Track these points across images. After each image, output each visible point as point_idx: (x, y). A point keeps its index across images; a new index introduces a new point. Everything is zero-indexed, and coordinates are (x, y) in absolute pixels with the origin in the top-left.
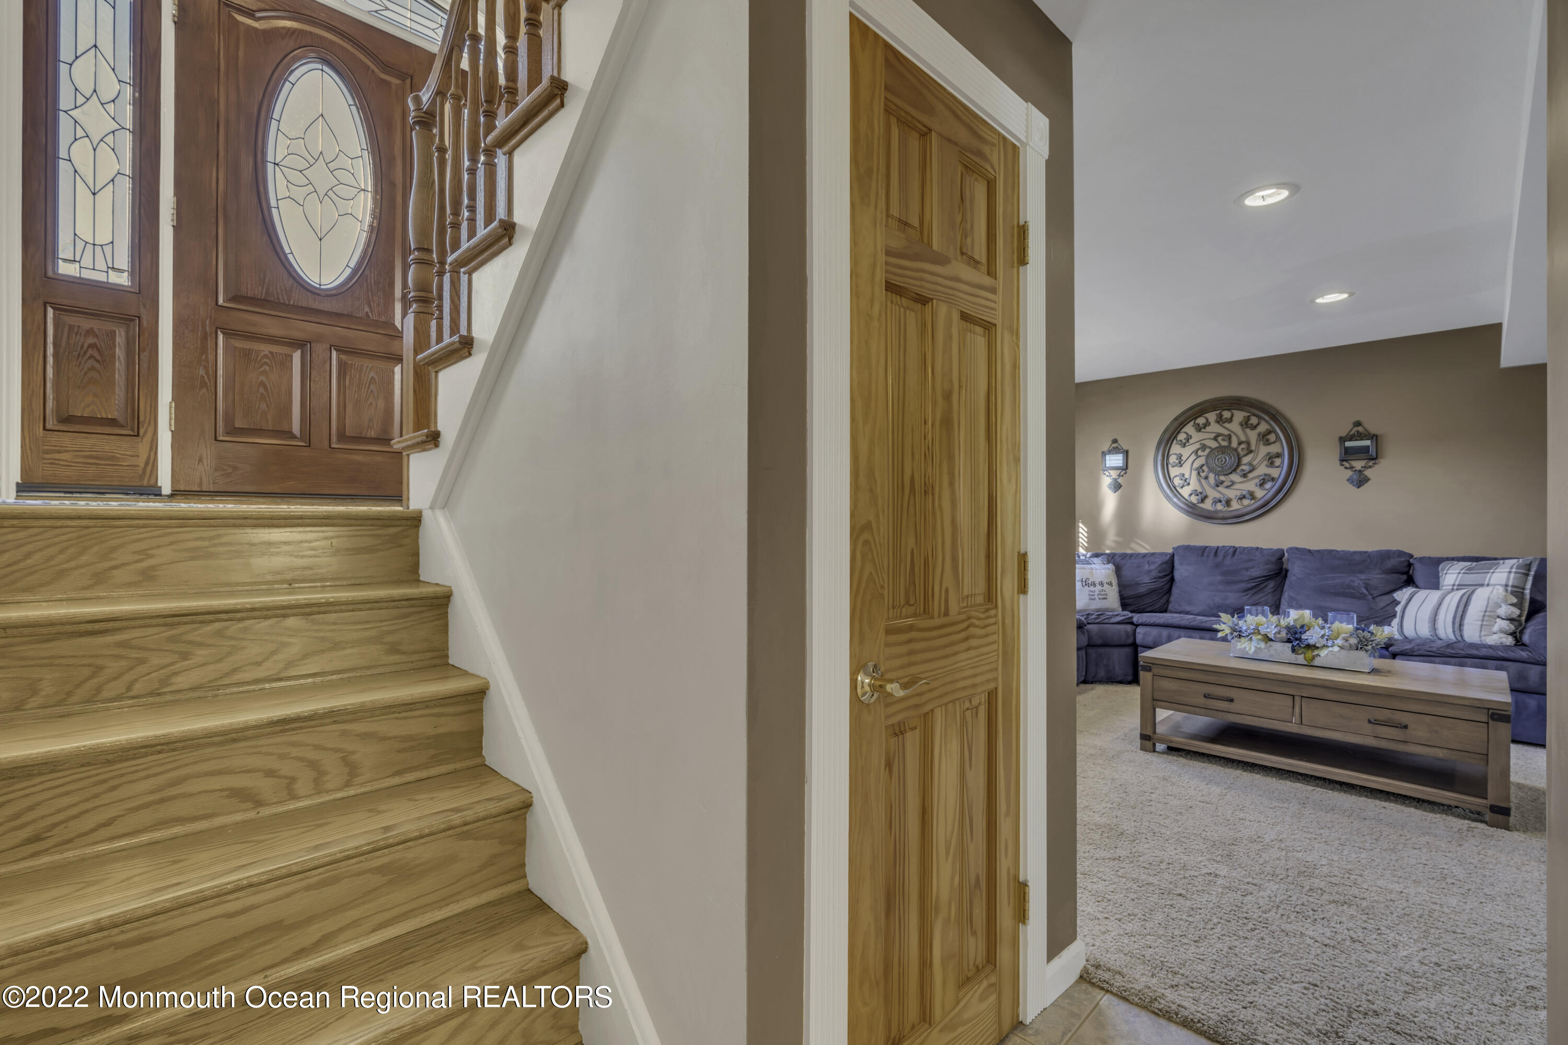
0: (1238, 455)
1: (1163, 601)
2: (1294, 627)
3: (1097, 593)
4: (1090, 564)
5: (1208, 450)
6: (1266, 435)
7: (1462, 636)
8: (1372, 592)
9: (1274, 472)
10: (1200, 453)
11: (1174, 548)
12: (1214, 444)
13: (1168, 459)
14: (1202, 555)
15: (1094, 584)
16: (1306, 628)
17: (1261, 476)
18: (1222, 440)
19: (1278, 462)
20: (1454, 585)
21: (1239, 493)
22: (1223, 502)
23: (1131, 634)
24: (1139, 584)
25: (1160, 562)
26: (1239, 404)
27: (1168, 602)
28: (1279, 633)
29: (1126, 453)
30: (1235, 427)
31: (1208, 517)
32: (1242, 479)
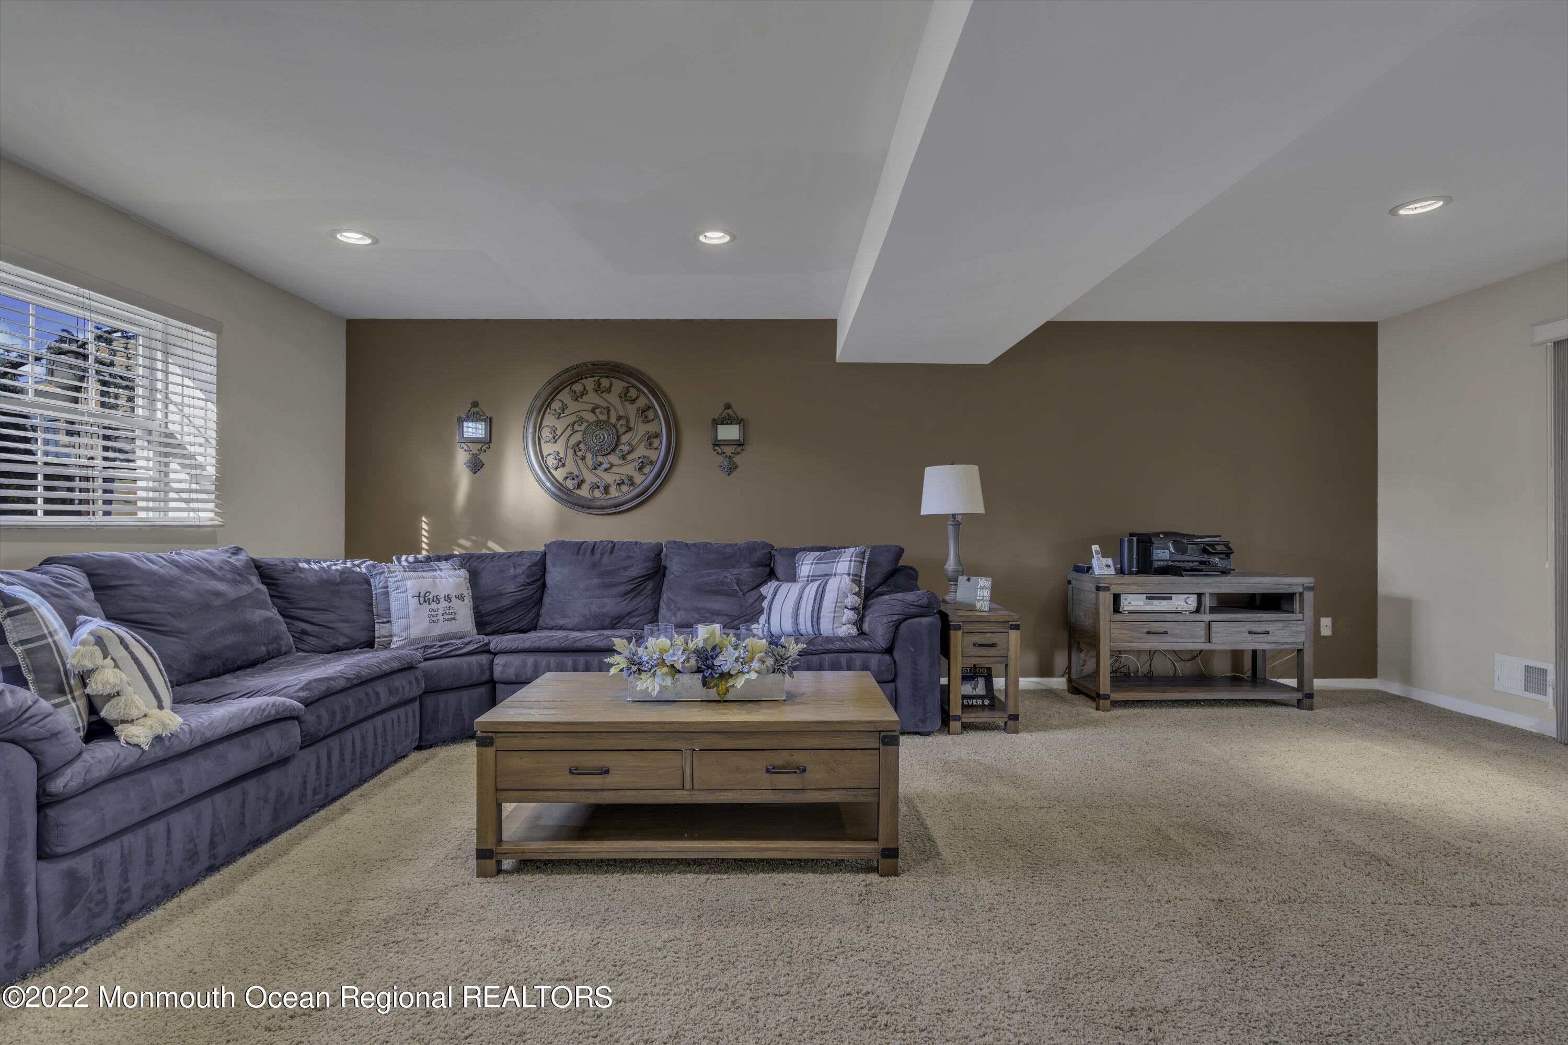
0: (617, 432)
1: (532, 614)
2: (704, 650)
3: (441, 611)
4: (436, 570)
5: (585, 424)
6: (645, 411)
7: (819, 630)
8: (743, 587)
9: (653, 455)
10: (576, 427)
11: (545, 545)
12: (591, 418)
13: (540, 432)
14: (578, 553)
15: (437, 600)
16: (718, 650)
17: (640, 458)
18: (601, 413)
19: (656, 442)
20: (808, 576)
21: (617, 477)
22: (602, 488)
23: (487, 667)
24: (501, 595)
25: (529, 564)
26: (619, 372)
27: (538, 615)
28: (688, 662)
29: (490, 422)
30: (613, 398)
31: (585, 506)
32: (621, 462)
